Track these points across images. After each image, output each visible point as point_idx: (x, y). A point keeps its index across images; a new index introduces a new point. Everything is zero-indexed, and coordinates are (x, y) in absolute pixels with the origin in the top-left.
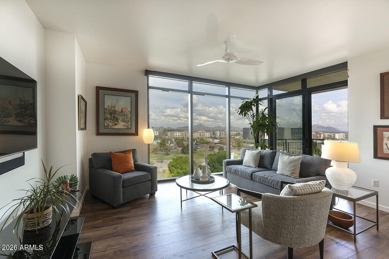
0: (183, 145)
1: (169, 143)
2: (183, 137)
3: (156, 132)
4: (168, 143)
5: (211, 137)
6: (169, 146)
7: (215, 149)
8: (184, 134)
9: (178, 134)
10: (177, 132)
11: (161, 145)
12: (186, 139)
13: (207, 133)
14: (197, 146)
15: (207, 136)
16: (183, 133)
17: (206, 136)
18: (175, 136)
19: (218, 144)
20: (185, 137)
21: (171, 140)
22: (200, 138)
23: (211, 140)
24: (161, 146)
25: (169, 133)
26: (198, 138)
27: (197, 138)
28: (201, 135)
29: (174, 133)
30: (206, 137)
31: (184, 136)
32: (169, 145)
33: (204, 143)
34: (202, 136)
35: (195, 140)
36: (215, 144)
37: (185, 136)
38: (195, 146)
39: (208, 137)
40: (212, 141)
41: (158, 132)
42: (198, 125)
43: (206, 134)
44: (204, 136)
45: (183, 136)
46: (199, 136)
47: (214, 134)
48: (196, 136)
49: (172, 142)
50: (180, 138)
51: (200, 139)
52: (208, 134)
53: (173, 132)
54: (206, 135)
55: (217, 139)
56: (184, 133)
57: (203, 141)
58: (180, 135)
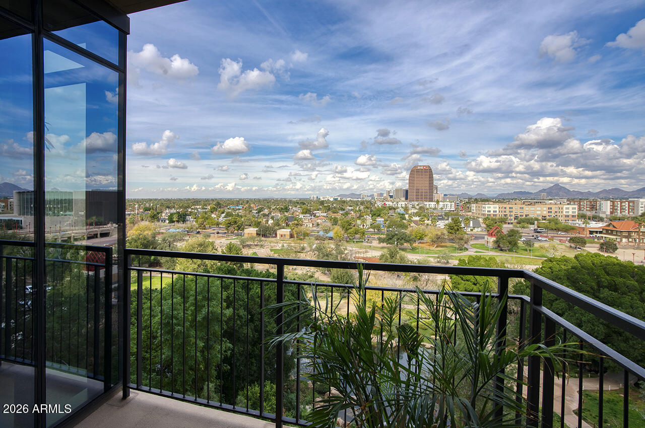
0: (500, 232)
1: (471, 225)
2: (505, 215)
3: (449, 204)
4: (469, 227)
5: (582, 217)
6: (472, 233)
7: (587, 245)
8: (508, 208)
9: (492, 209)
10: (490, 203)
11: (452, 229)
12: (513, 218)
13: (570, 207)
14: (539, 235)
15: (570, 213)
16: (505, 206)
17: (564, 213)
18: (486, 213)
19: (601, 232)
20: (511, 216)
21: (475, 220)
22: (548, 218)
23: (579, 223)
24: (451, 231)
25: (474, 206)
26: (544, 218)
27: (540, 218)
28: (553, 210)
29: (483, 206)
30: (568, 216)
31: (508, 213)
32: (472, 230)
33: (558, 230)
34: (556, 212)
35: (536, 222)
36: (591, 232)
37: (510, 212)
38: (533, 236)
39: (573, 216)
40: (583, 226)
41: (453, 204)
42: (551, 188)
43: (567, 208)
44: (561, 214)
45: (505, 212)
46: (545, 213)
47: (593, 207)
48: (538, 212)
49: (477, 225)
50: (498, 216)
51: (549, 220)
52: (573, 208)
53: (483, 203)
54: (565, 210)
55: (601, 220)
56: (508, 206)
57: (556, 223)
58: (497, 210)
